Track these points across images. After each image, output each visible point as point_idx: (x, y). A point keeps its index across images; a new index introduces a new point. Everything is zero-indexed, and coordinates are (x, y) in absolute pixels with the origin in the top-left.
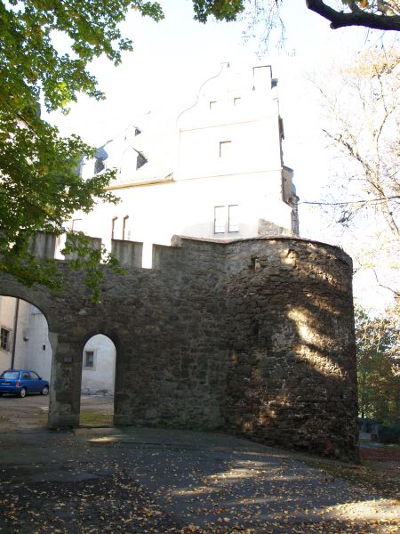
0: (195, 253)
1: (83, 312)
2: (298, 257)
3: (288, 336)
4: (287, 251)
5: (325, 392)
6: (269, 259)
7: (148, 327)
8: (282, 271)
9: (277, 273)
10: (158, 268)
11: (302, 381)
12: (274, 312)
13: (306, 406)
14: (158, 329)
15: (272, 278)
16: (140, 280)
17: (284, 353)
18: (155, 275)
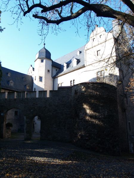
0: (62, 91)
1: (32, 111)
2: (86, 88)
3: (83, 113)
4: (83, 87)
5: (96, 131)
6: (79, 90)
7: (48, 113)
8: (82, 93)
9: (80, 94)
10: (51, 97)
11: (88, 127)
12: (80, 106)
13: (89, 135)
14: (51, 114)
15: (80, 96)
16: (46, 101)
17: (82, 119)
18: (50, 99)
